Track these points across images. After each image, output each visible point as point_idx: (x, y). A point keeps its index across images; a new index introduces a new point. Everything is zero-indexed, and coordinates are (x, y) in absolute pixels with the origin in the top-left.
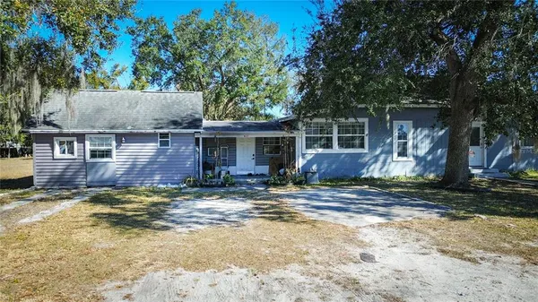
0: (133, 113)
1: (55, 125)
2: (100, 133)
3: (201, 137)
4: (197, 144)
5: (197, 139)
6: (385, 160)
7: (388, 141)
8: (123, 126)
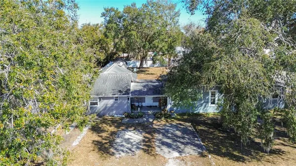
0: (105, 86)
3: (130, 97)
4: (129, 100)
6: (205, 106)
7: (207, 98)
8: (101, 94)
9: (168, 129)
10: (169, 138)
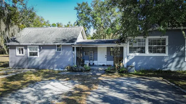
0: (49, 36)
2: (32, 45)
3: (75, 47)
6: (178, 62)
7: (182, 49)
8: (42, 42)
9: (122, 82)
10: (122, 91)
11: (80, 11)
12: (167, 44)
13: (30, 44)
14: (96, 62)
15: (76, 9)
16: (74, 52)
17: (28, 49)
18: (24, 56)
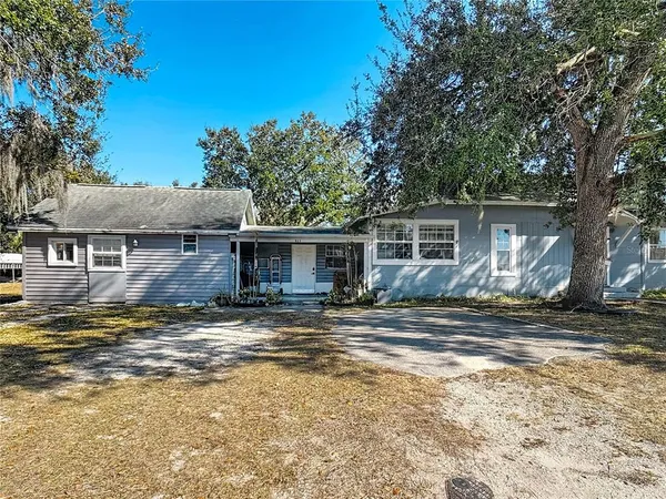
0: (155, 211)
1: (50, 223)
2: (105, 233)
3: (238, 241)
4: (233, 250)
5: (234, 244)
8: (135, 225)
11: (214, 153)
12: (457, 237)
13: (99, 230)
14: (286, 287)
15: (204, 145)
16: (233, 256)
17: (90, 248)
18: (74, 267)
